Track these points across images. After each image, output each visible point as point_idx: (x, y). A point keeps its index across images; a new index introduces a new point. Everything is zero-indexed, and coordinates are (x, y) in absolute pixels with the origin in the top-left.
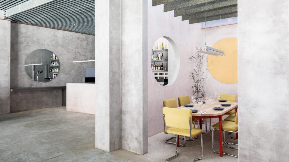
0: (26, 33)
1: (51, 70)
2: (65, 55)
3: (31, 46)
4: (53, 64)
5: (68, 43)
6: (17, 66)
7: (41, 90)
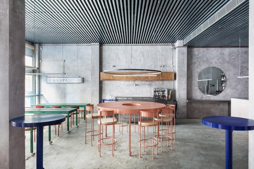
0: (198, 55)
1: (222, 84)
2: (231, 70)
3: (202, 65)
4: (223, 78)
5: (234, 59)
6: (192, 82)
7: (209, 103)
